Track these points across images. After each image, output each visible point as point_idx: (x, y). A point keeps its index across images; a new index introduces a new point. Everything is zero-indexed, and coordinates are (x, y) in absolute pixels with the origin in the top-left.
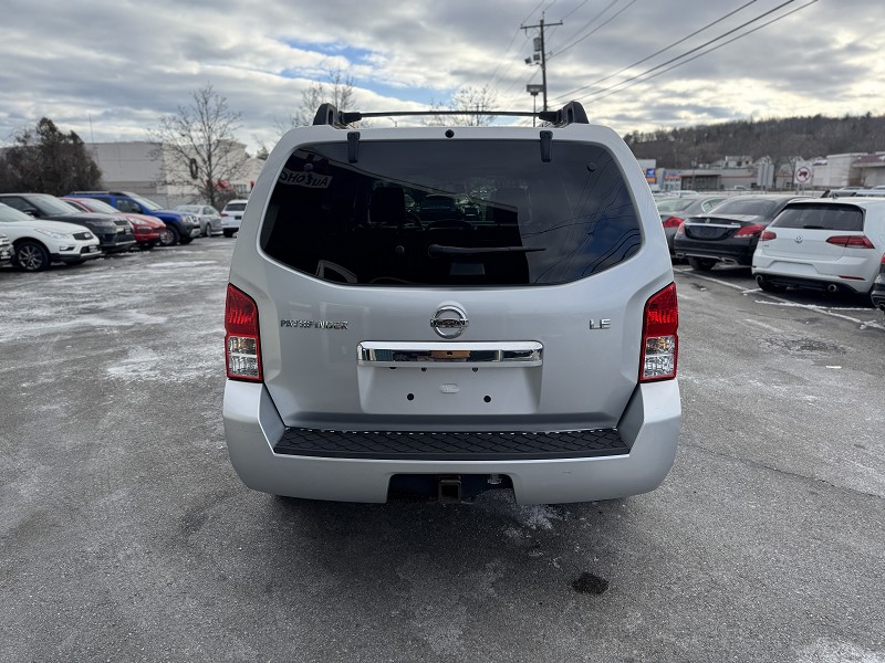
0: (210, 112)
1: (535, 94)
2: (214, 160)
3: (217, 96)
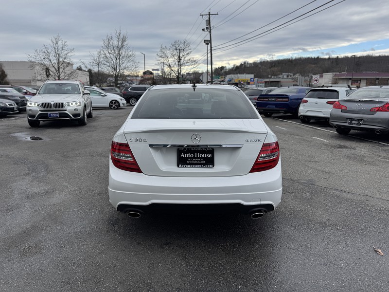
0: (59, 48)
2: (61, 70)
3: (62, 41)
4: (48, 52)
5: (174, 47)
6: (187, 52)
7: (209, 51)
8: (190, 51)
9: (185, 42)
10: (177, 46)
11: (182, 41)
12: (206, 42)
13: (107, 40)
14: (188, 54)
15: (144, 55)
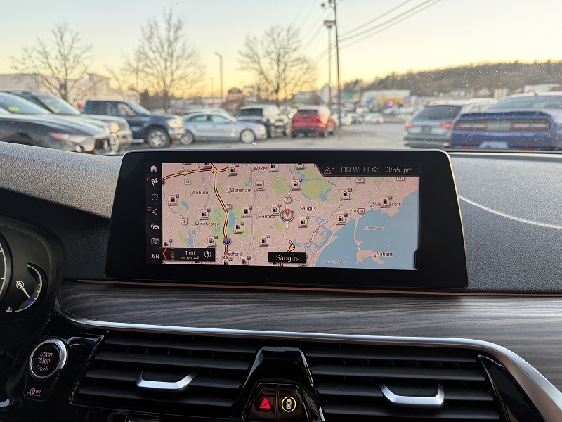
0: (66, 44)
1: (330, 27)
2: (69, 85)
3: (72, 32)
4: (46, 52)
5: (270, 39)
6: (294, 47)
7: (334, 43)
8: (299, 44)
9: (289, 30)
10: (275, 36)
11: (286, 28)
12: (328, 24)
13: (149, 28)
14: (295, 50)
15: (221, 57)
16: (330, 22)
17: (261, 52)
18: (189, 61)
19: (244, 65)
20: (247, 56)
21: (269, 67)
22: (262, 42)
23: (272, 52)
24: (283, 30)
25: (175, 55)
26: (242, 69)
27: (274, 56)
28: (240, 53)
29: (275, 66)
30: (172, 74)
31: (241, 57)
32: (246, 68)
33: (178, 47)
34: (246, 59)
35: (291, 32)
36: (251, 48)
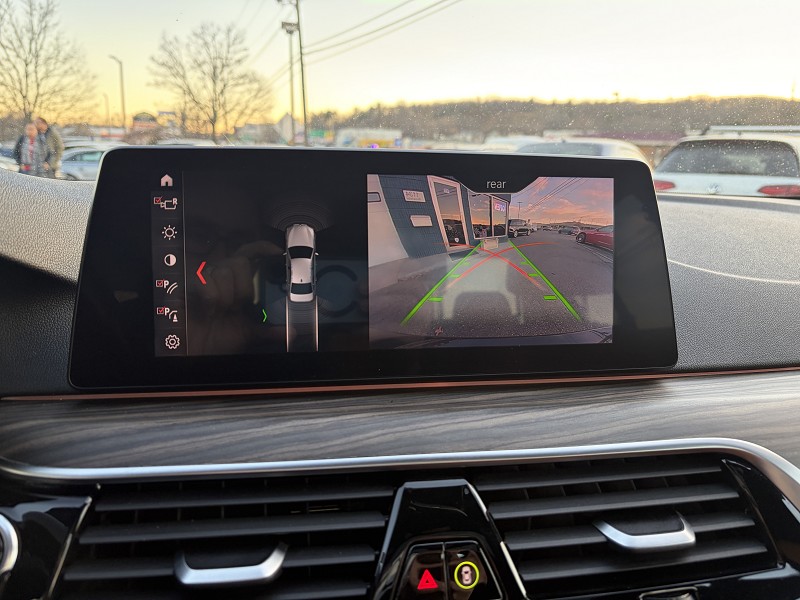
5: (201, 42)
6: (237, 57)
7: (297, 56)
8: (245, 53)
9: (229, 31)
10: (209, 39)
11: (224, 28)
12: (288, 28)
14: (239, 61)
15: (121, 63)
16: (290, 24)
17: (186, 61)
18: (67, 66)
19: (160, 79)
20: (163, 64)
21: (200, 84)
22: (188, 45)
23: (204, 62)
24: (219, 29)
25: (43, 54)
26: (157, 84)
27: (207, 68)
28: (153, 59)
29: (210, 84)
30: (38, 85)
31: (154, 66)
32: (164, 83)
33: (48, 43)
34: (163, 70)
35: (233, 35)
36: (171, 54)
